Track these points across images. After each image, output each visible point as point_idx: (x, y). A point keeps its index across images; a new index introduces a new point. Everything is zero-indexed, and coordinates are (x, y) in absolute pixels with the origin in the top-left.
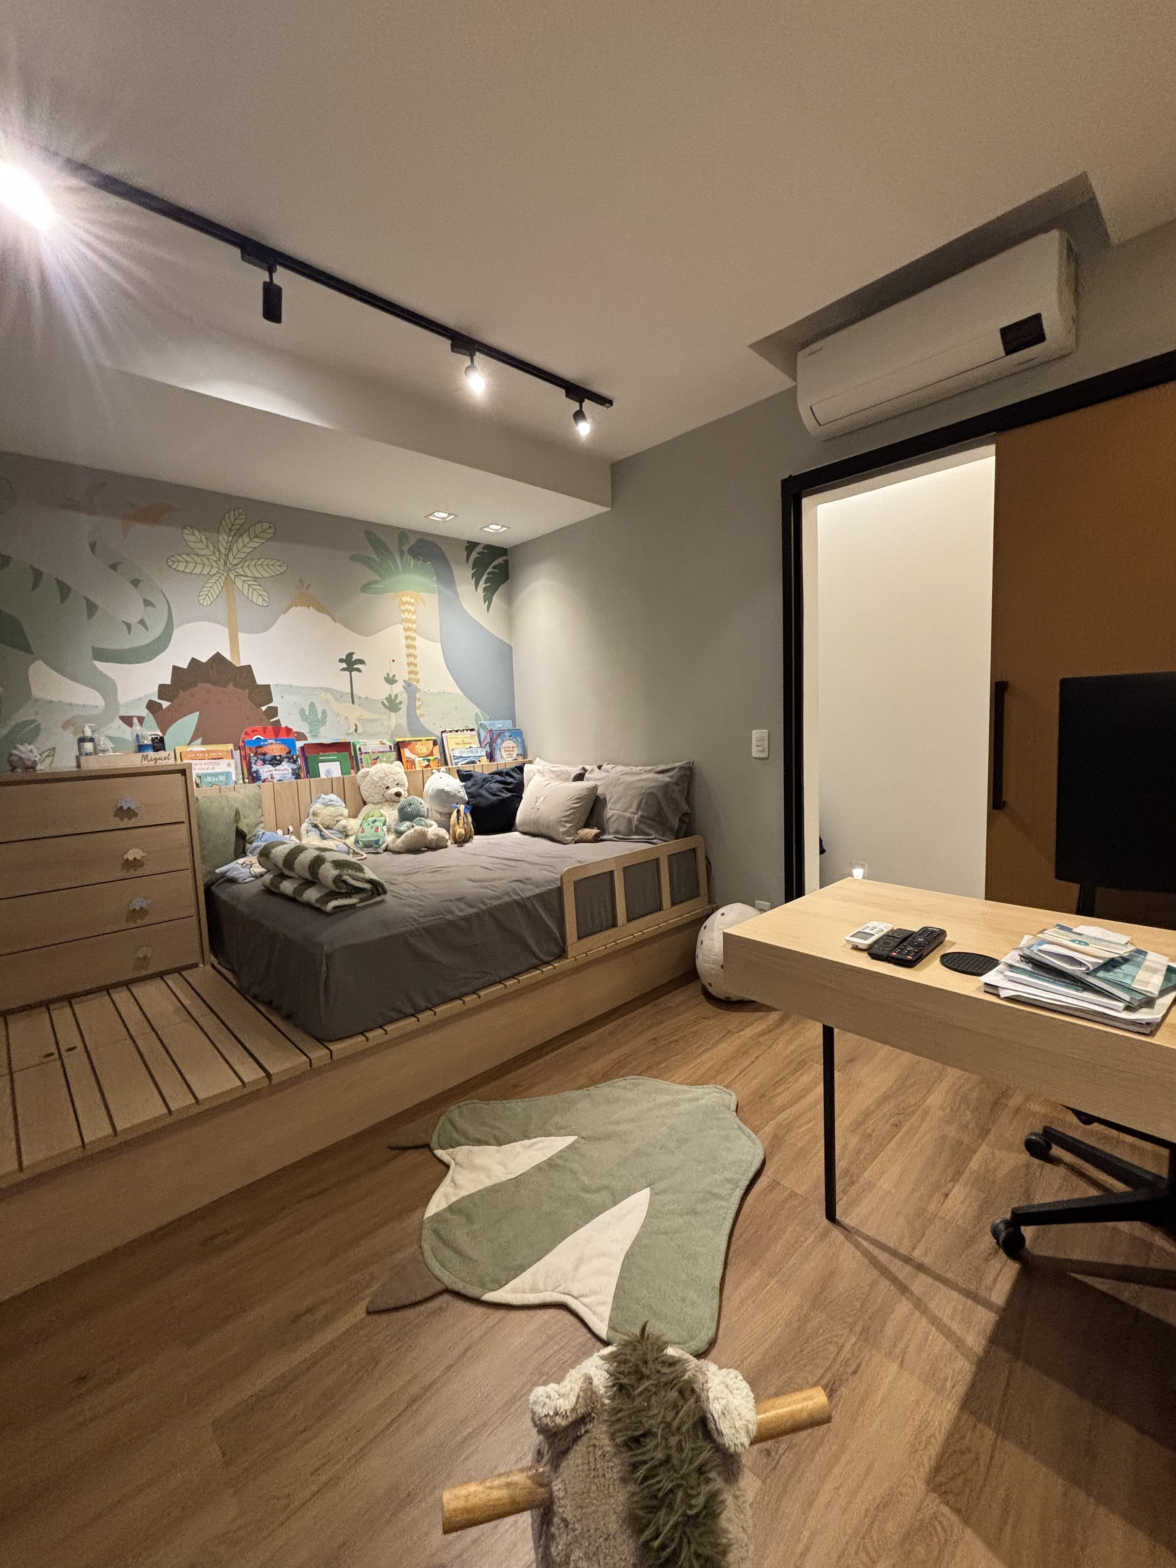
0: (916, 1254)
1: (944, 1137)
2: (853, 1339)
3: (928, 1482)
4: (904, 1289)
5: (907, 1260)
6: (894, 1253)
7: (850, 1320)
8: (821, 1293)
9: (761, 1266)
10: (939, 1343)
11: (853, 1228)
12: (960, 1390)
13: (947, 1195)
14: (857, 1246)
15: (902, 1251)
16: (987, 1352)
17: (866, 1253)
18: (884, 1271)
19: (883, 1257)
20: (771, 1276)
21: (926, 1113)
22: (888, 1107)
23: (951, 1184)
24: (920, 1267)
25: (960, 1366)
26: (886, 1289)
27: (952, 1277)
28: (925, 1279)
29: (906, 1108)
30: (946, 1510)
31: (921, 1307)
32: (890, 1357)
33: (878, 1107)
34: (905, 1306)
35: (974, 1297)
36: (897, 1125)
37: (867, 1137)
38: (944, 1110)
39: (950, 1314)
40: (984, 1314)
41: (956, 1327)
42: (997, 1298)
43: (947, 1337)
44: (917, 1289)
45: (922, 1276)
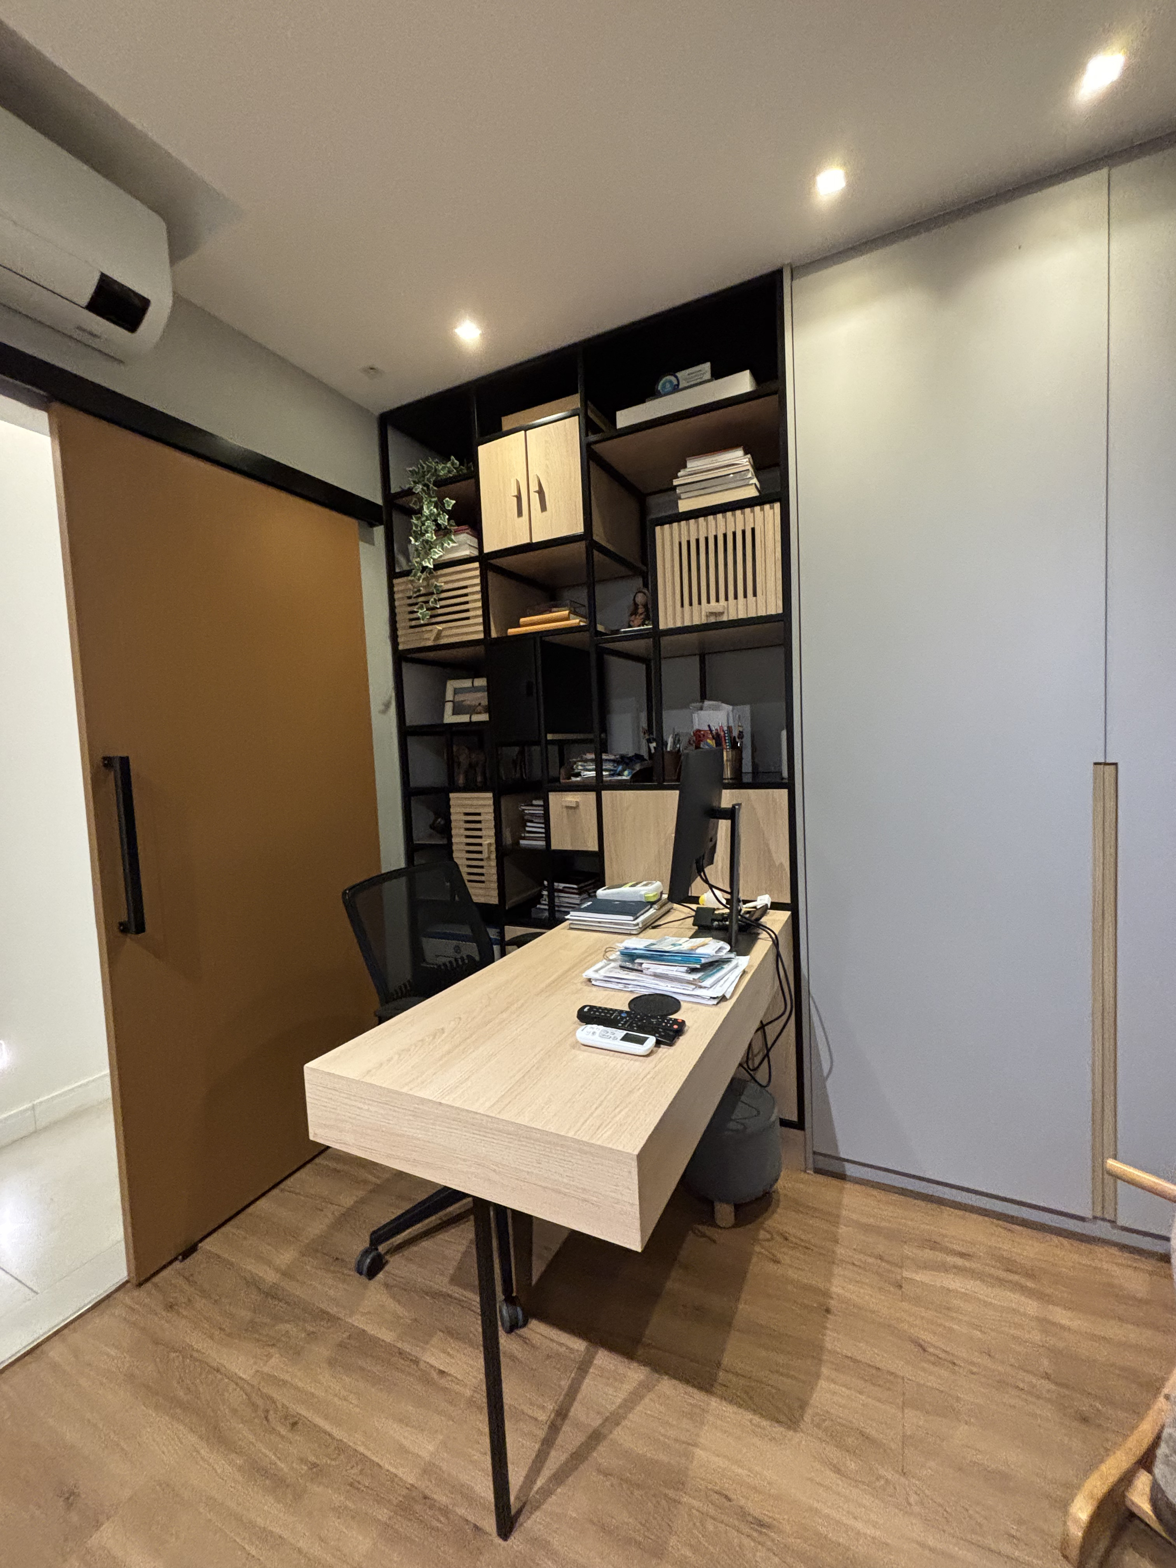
0: (543, 1417)
1: (332, 1363)
2: (687, 1500)
3: (794, 1430)
4: (596, 1437)
5: (554, 1428)
6: (548, 1443)
7: (663, 1503)
8: (638, 1544)
10: (652, 1405)
12: (695, 1393)
13: (442, 1372)
14: (546, 1492)
15: (541, 1434)
16: (646, 1363)
17: (559, 1478)
18: (578, 1457)
19: (556, 1459)
21: (272, 1379)
22: (244, 1433)
23: (422, 1365)
24: (562, 1413)
25: (667, 1386)
26: (602, 1455)
27: (565, 1384)
28: (577, 1411)
29: (255, 1407)
30: (807, 1418)
31: (614, 1419)
32: (689, 1456)
33: (240, 1453)
34: (620, 1435)
35: (584, 1367)
36: (294, 1424)
37: (316, 1471)
38: (269, 1356)
39: (611, 1391)
40: (604, 1359)
41: (628, 1387)
42: (579, 1345)
43: (642, 1397)
44: (593, 1421)
45: (573, 1413)
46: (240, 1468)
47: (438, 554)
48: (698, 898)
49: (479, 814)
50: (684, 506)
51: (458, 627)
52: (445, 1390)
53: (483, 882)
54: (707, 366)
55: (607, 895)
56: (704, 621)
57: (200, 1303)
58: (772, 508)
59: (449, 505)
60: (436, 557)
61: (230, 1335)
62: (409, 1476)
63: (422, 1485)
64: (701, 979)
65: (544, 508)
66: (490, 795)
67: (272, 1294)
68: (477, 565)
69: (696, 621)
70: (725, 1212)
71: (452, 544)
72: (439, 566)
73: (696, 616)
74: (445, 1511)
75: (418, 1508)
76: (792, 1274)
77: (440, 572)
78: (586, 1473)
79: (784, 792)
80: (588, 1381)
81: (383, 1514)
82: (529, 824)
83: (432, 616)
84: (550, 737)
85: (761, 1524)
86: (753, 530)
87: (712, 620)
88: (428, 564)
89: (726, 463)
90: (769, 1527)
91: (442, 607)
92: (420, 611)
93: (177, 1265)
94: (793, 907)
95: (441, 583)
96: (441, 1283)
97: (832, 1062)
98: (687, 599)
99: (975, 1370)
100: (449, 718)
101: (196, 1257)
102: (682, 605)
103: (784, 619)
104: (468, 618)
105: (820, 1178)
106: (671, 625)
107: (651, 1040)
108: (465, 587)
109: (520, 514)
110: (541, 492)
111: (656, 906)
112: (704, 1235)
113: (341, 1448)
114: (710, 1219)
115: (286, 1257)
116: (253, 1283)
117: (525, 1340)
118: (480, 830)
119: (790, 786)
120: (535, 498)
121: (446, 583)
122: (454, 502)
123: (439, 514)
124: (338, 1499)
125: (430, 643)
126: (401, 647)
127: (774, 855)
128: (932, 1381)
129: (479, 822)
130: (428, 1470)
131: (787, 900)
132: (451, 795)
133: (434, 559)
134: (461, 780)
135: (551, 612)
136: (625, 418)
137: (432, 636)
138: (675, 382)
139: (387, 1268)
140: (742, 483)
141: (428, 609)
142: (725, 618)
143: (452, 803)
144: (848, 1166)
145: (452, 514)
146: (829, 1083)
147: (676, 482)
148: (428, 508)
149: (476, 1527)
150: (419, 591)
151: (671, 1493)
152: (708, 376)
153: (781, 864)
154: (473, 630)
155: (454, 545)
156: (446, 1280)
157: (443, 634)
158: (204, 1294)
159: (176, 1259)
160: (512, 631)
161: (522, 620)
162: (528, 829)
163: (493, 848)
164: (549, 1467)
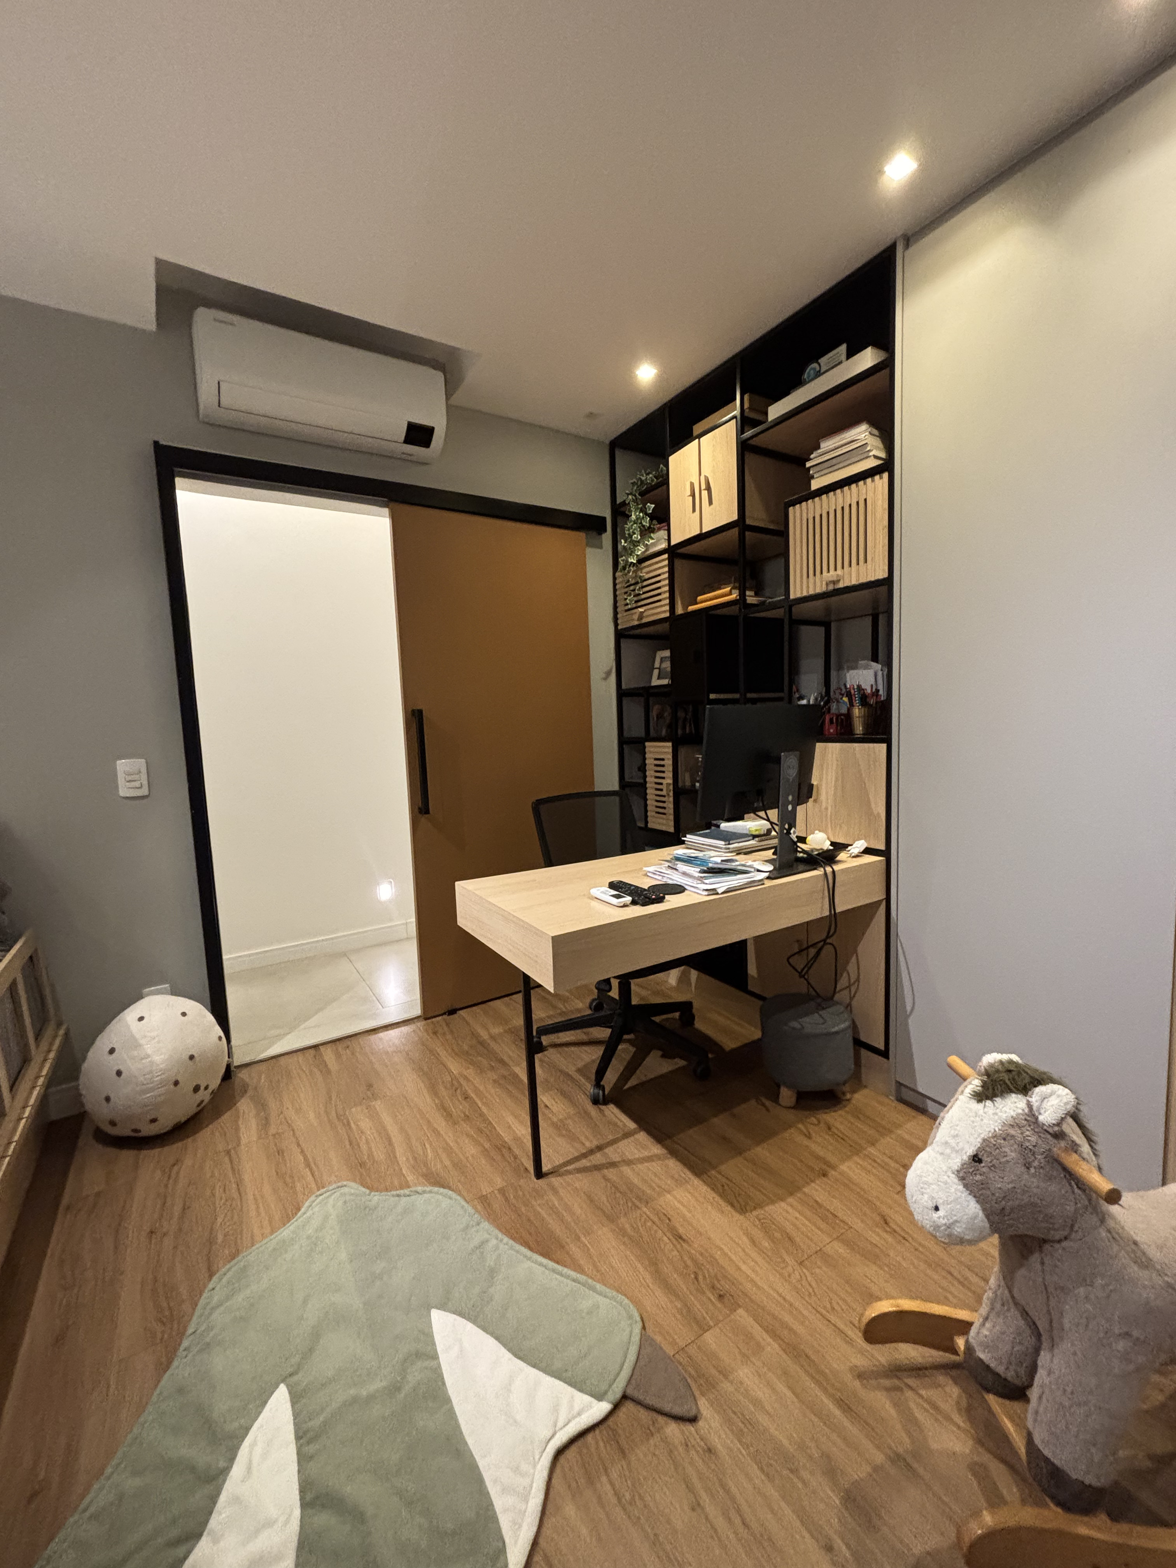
0: (588, 1144)
1: (495, 1081)
2: (645, 1209)
3: (741, 1214)
4: (613, 1165)
5: (591, 1152)
6: (584, 1156)
7: (630, 1204)
8: (603, 1212)
9: (566, 1243)
10: (656, 1166)
11: (554, 1168)
12: (688, 1173)
13: (546, 1106)
14: (569, 1172)
16: (667, 1148)
17: (579, 1170)
18: (597, 1168)
19: (584, 1163)
20: (578, 1238)
21: (466, 1078)
22: (443, 1092)
24: (600, 1148)
25: (673, 1164)
26: (611, 1173)
27: (611, 1137)
28: (609, 1151)
29: (452, 1085)
30: (755, 1213)
31: (629, 1163)
32: (661, 1195)
33: (439, 1098)
34: (626, 1170)
35: (627, 1135)
36: (466, 1098)
37: (467, 1118)
38: (469, 1068)
39: (636, 1151)
40: (642, 1136)
41: (646, 1153)
42: (632, 1125)
43: (653, 1161)
44: (616, 1158)
45: (606, 1150)
46: (436, 1105)
47: (640, 550)
48: (805, 838)
49: (663, 760)
50: (815, 485)
51: (653, 608)
53: (664, 814)
54: (843, 348)
56: (824, 589)
57: (449, 1037)
58: (881, 478)
59: (649, 509)
60: (639, 553)
61: (456, 1054)
62: (507, 1138)
63: (510, 1143)
64: (706, 878)
65: (711, 503)
66: (670, 744)
67: (482, 1043)
68: (666, 556)
69: (818, 590)
70: (787, 1095)
71: (651, 541)
72: (641, 561)
73: (817, 586)
74: (516, 1157)
75: (504, 1150)
76: (814, 1147)
77: (644, 565)
78: (596, 1175)
79: (884, 746)
80: (626, 1141)
83: (636, 602)
84: (712, 696)
85: (681, 1238)
86: (865, 500)
87: (831, 587)
88: (632, 561)
89: (849, 439)
90: (684, 1240)
91: (644, 593)
92: (629, 598)
93: (445, 1017)
94: (886, 853)
95: (643, 574)
96: (571, 1070)
97: (914, 1003)
98: (814, 570)
99: (921, 1249)
100: (655, 682)
101: (455, 1016)
102: (808, 576)
103: (888, 582)
104: (660, 601)
105: (901, 1107)
106: (799, 595)
107: (628, 899)
108: (659, 575)
109: (694, 510)
110: (708, 488)
111: (757, 839)
112: (763, 1105)
113: (482, 1115)
114: (775, 1097)
115: (496, 1030)
116: (475, 1035)
118: (664, 772)
119: (888, 742)
120: (705, 494)
121: (648, 573)
122: (653, 506)
123: (643, 518)
124: (471, 1132)
125: (636, 623)
126: (620, 627)
127: (873, 806)
128: (875, 1239)
129: (664, 766)
131: (882, 847)
132: (647, 744)
133: (637, 555)
134: (652, 733)
135: (720, 589)
136: (775, 411)
137: (636, 617)
138: (818, 369)
139: (546, 1053)
140: (865, 455)
141: (634, 596)
142: (841, 585)
143: (647, 750)
144: (929, 1102)
145: (652, 517)
146: (910, 1021)
147: (808, 464)
148: (635, 514)
149: (526, 1169)
150: (628, 581)
151: (638, 1203)
152: (844, 357)
153: (878, 814)
154: (662, 611)
155: (653, 541)
156: (574, 1069)
157: (645, 614)
158: (452, 1032)
159: (445, 1014)
160: (691, 608)
161: (699, 598)
163: (671, 787)
164: (578, 1165)
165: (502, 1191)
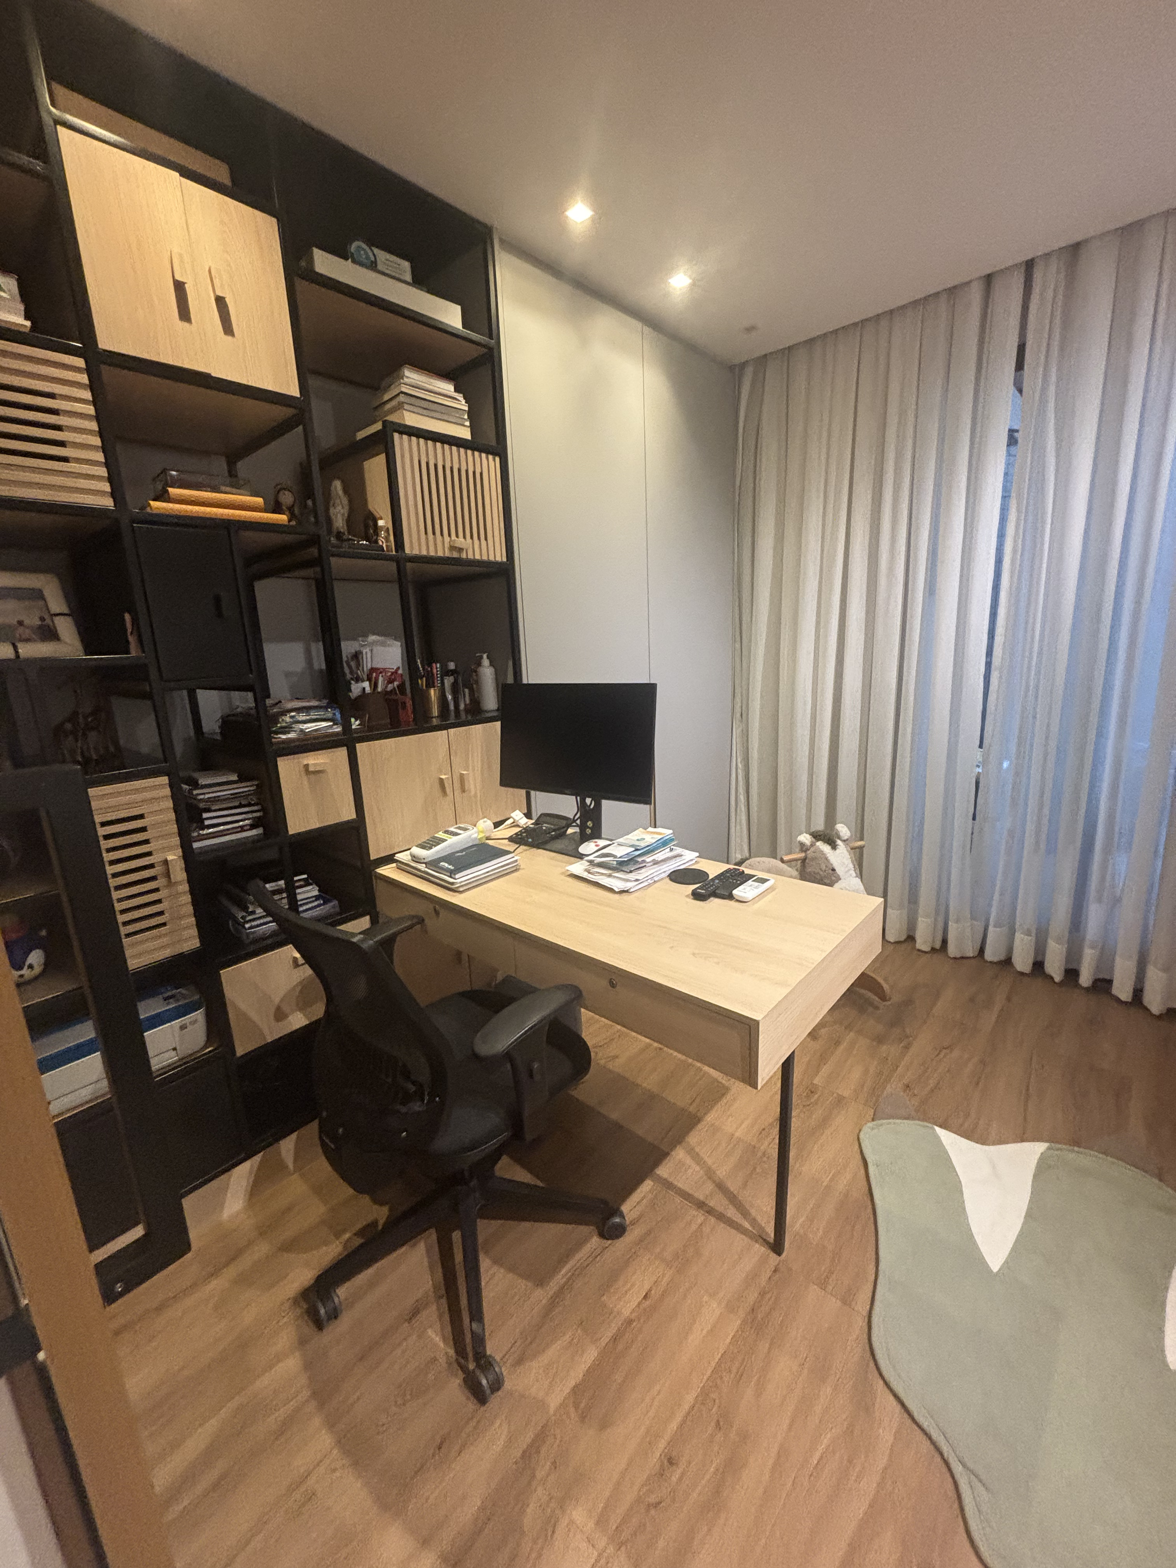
4: (720, 1186)
5: (710, 1211)
6: (721, 1217)
7: (765, 1159)
9: (840, 1194)
10: (704, 1152)
11: (756, 1241)
12: (700, 1126)
13: (646, 1297)
14: (753, 1222)
15: (713, 1220)
16: (674, 1146)
17: (745, 1214)
18: (733, 1199)
19: (731, 1213)
20: (828, 1187)
23: (633, 1316)
24: (701, 1205)
25: (692, 1139)
26: (733, 1186)
27: (678, 1199)
28: (700, 1196)
31: (710, 1174)
32: (739, 1140)
34: (722, 1173)
35: (667, 1185)
39: (689, 1172)
40: (663, 1171)
41: (688, 1161)
42: (647, 1186)
43: (698, 1154)
44: (709, 1187)
45: (701, 1198)
49: (141, 817)
52: (663, 1295)
55: (438, 852)
56: (446, 554)
58: (493, 459)
62: (733, 1325)
63: (742, 1313)
65: (224, 327)
66: (165, 780)
74: (762, 1294)
78: (745, 1196)
80: (678, 1184)
81: (763, 1346)
82: (205, 815)
98: (430, 528)
102: (427, 532)
103: (508, 569)
106: (416, 552)
109: (184, 317)
110: (221, 305)
117: (633, 1223)
118: (147, 842)
124: (749, 1392)
129: (143, 829)
130: (731, 1308)
136: (325, 264)
138: (373, 258)
140: (458, 420)
143: (93, 807)
149: (775, 1271)
151: (760, 1154)
152: (410, 278)
160: (158, 507)
161: (173, 491)
162: (207, 823)
163: (180, 864)
164: (737, 1218)
165: (823, 1285)
